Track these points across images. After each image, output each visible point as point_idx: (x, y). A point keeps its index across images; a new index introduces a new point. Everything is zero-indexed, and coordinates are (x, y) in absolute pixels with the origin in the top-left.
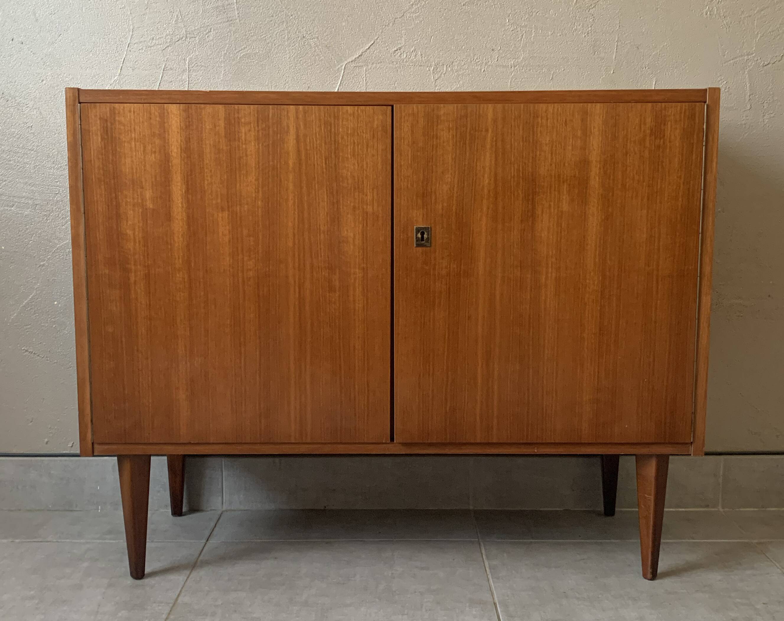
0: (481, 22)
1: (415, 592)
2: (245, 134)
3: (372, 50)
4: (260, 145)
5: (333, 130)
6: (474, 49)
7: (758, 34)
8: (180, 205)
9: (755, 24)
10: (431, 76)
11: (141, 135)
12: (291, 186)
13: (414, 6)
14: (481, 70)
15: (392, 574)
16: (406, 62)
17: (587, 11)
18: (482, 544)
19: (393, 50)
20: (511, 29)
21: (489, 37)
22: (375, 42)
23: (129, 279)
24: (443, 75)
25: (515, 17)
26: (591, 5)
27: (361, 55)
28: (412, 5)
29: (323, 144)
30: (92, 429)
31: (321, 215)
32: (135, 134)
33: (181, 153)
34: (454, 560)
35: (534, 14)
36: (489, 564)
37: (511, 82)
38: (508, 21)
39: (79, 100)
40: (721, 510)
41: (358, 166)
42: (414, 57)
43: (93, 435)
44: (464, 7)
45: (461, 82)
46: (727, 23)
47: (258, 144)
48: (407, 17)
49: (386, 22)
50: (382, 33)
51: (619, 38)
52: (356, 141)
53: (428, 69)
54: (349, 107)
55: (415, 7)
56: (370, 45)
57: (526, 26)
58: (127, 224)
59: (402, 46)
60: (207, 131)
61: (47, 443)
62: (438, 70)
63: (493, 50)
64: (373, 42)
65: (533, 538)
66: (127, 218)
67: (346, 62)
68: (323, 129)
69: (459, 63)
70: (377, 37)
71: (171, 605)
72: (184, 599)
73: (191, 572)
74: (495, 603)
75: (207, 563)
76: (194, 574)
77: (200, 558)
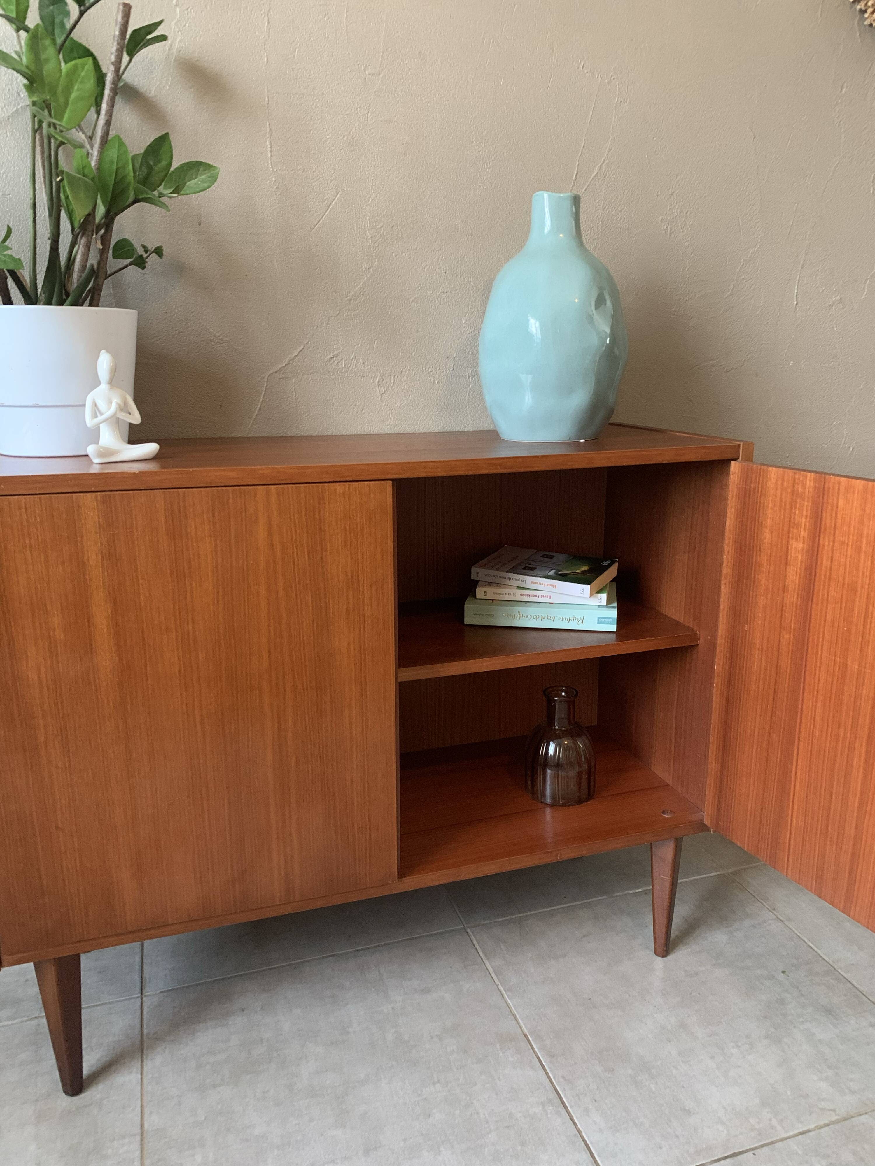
0: (433, 322)
1: (432, 1038)
2: (196, 528)
3: (301, 358)
4: (218, 541)
5: (317, 516)
6: (425, 356)
8: (105, 631)
10: (376, 390)
11: (40, 540)
12: (263, 591)
13: (352, 302)
14: (434, 381)
15: (393, 1008)
16: (345, 372)
18: (469, 930)
19: (329, 357)
20: (468, 332)
21: (442, 341)
22: (306, 347)
24: (390, 388)
25: (472, 318)
27: (288, 364)
28: (350, 300)
29: (305, 534)
31: (305, 624)
32: (30, 539)
33: (103, 560)
34: (451, 967)
36: (491, 965)
37: (469, 395)
38: (464, 322)
41: (352, 558)
42: (354, 367)
44: (413, 303)
45: (412, 396)
47: (216, 540)
48: (343, 316)
49: (318, 322)
50: (313, 335)
52: (348, 528)
53: (372, 380)
54: (338, 484)
56: (299, 350)
58: (27, 665)
59: (339, 353)
60: (139, 529)
62: (385, 381)
63: (448, 357)
64: (302, 347)
66: (27, 656)
67: (270, 373)
68: (303, 515)
69: (409, 373)
70: (307, 341)
71: (138, 1138)
72: (153, 1121)
73: (142, 1061)
74: (525, 1036)
75: (158, 1039)
76: (148, 1065)
77: (145, 1032)
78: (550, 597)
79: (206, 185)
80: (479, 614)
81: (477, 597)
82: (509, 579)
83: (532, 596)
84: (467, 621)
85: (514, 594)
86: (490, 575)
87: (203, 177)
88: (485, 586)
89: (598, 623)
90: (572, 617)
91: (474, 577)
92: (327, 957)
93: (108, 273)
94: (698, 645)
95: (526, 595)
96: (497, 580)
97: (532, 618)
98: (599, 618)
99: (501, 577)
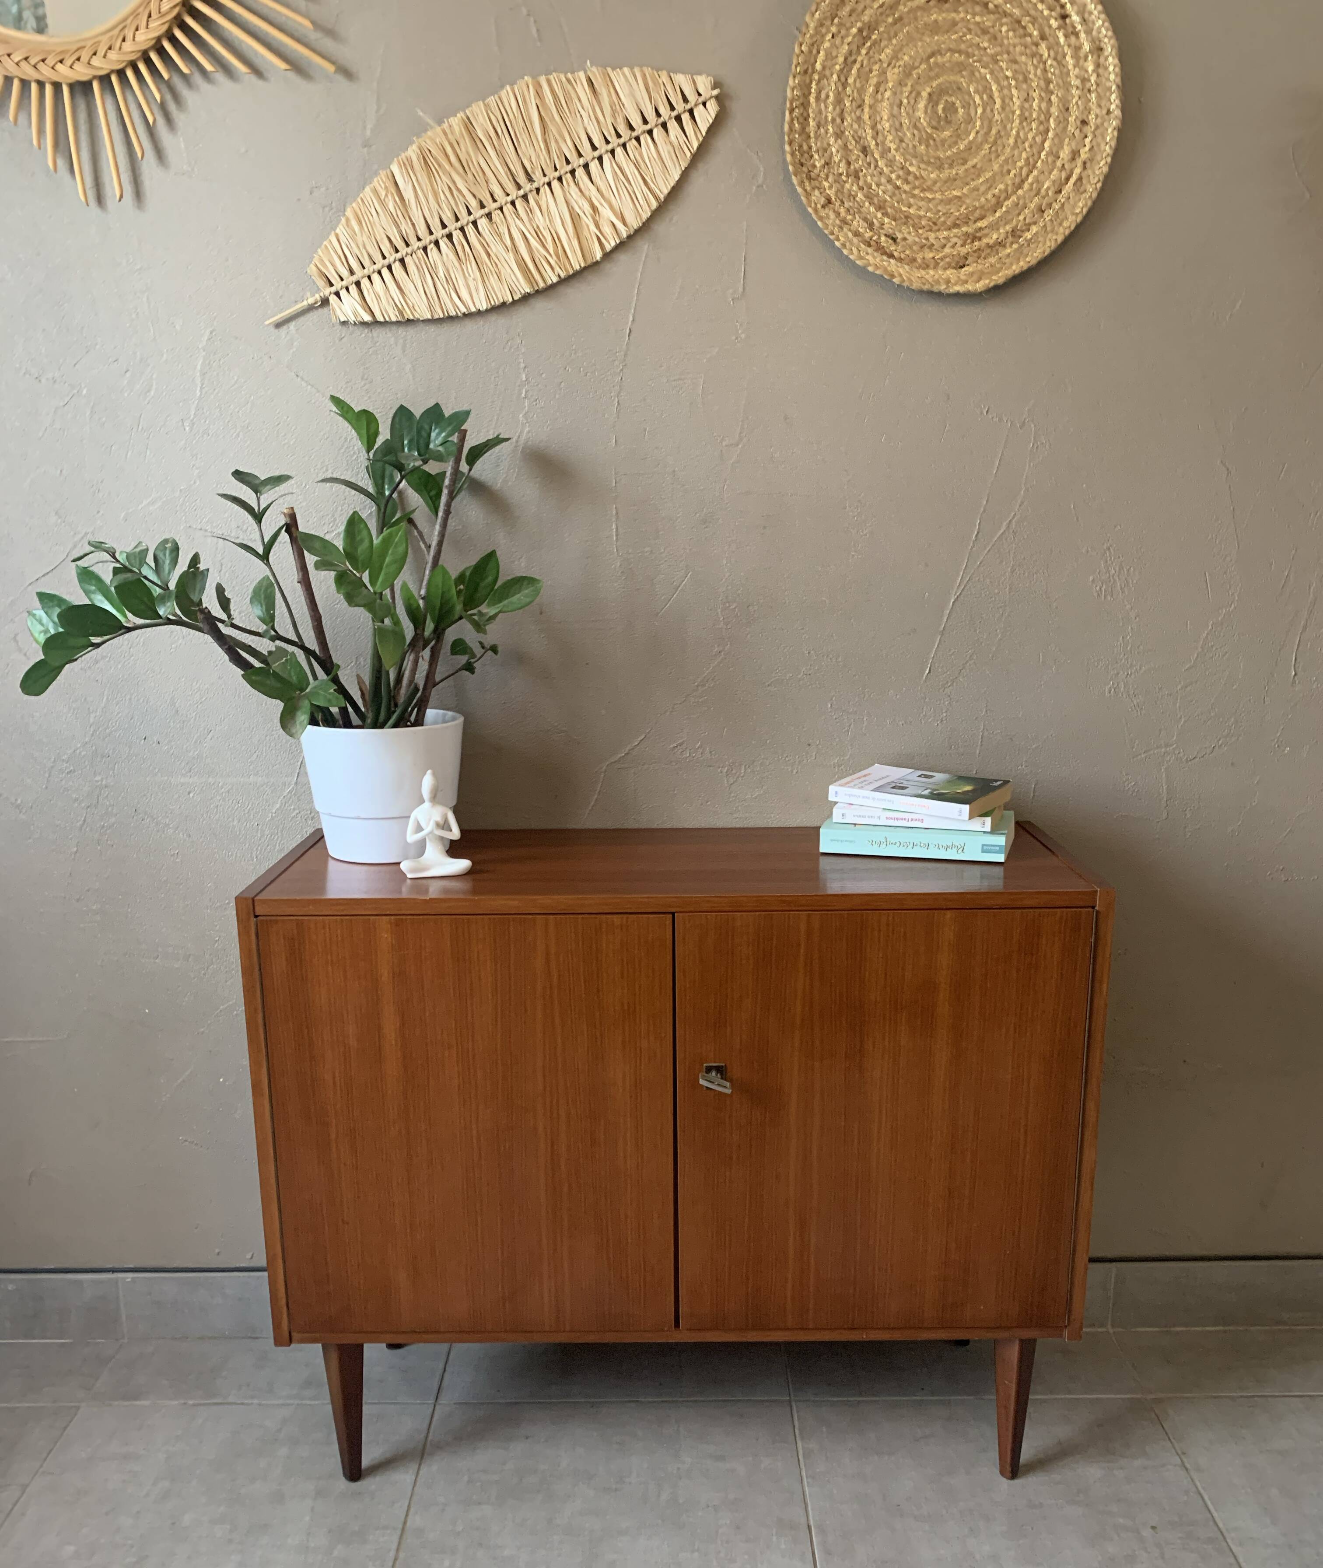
1: (708, 1506)
3: (642, 747)
5: (594, 946)
6: (782, 743)
7: (1181, 718)
9: (1178, 705)
10: (724, 780)
14: (792, 771)
15: (679, 1469)
16: (690, 762)
17: (941, 691)
18: (794, 1404)
19: (672, 746)
20: (835, 717)
21: (803, 727)
22: (648, 736)
23: (329, 1135)
24: (740, 779)
25: (840, 701)
26: (947, 682)
27: (628, 754)
28: (698, 686)
29: (581, 963)
30: (289, 1315)
32: (331, 955)
33: (393, 977)
34: (757, 1439)
35: (867, 696)
36: (803, 1448)
38: (830, 706)
39: (254, 913)
40: (1111, 1331)
42: (700, 756)
43: (289, 1322)
46: (1138, 703)
48: (690, 703)
49: (662, 709)
50: (656, 723)
51: (984, 726)
53: (719, 770)
55: (700, 689)
56: (640, 739)
57: (855, 713)
58: (324, 1068)
59: (684, 741)
60: (427, 950)
61: (218, 1254)
62: (734, 771)
63: (809, 745)
65: (861, 1395)
66: (325, 1060)
67: (608, 763)
68: (580, 944)
69: (763, 762)
70: (649, 730)
71: (399, 1532)
72: (415, 1521)
73: (420, 1465)
74: (809, 1527)
75: (439, 1447)
76: (424, 1470)
77: (430, 1438)
79: (528, 600)
87: (526, 591)
92: (630, 1402)
93: (437, 679)
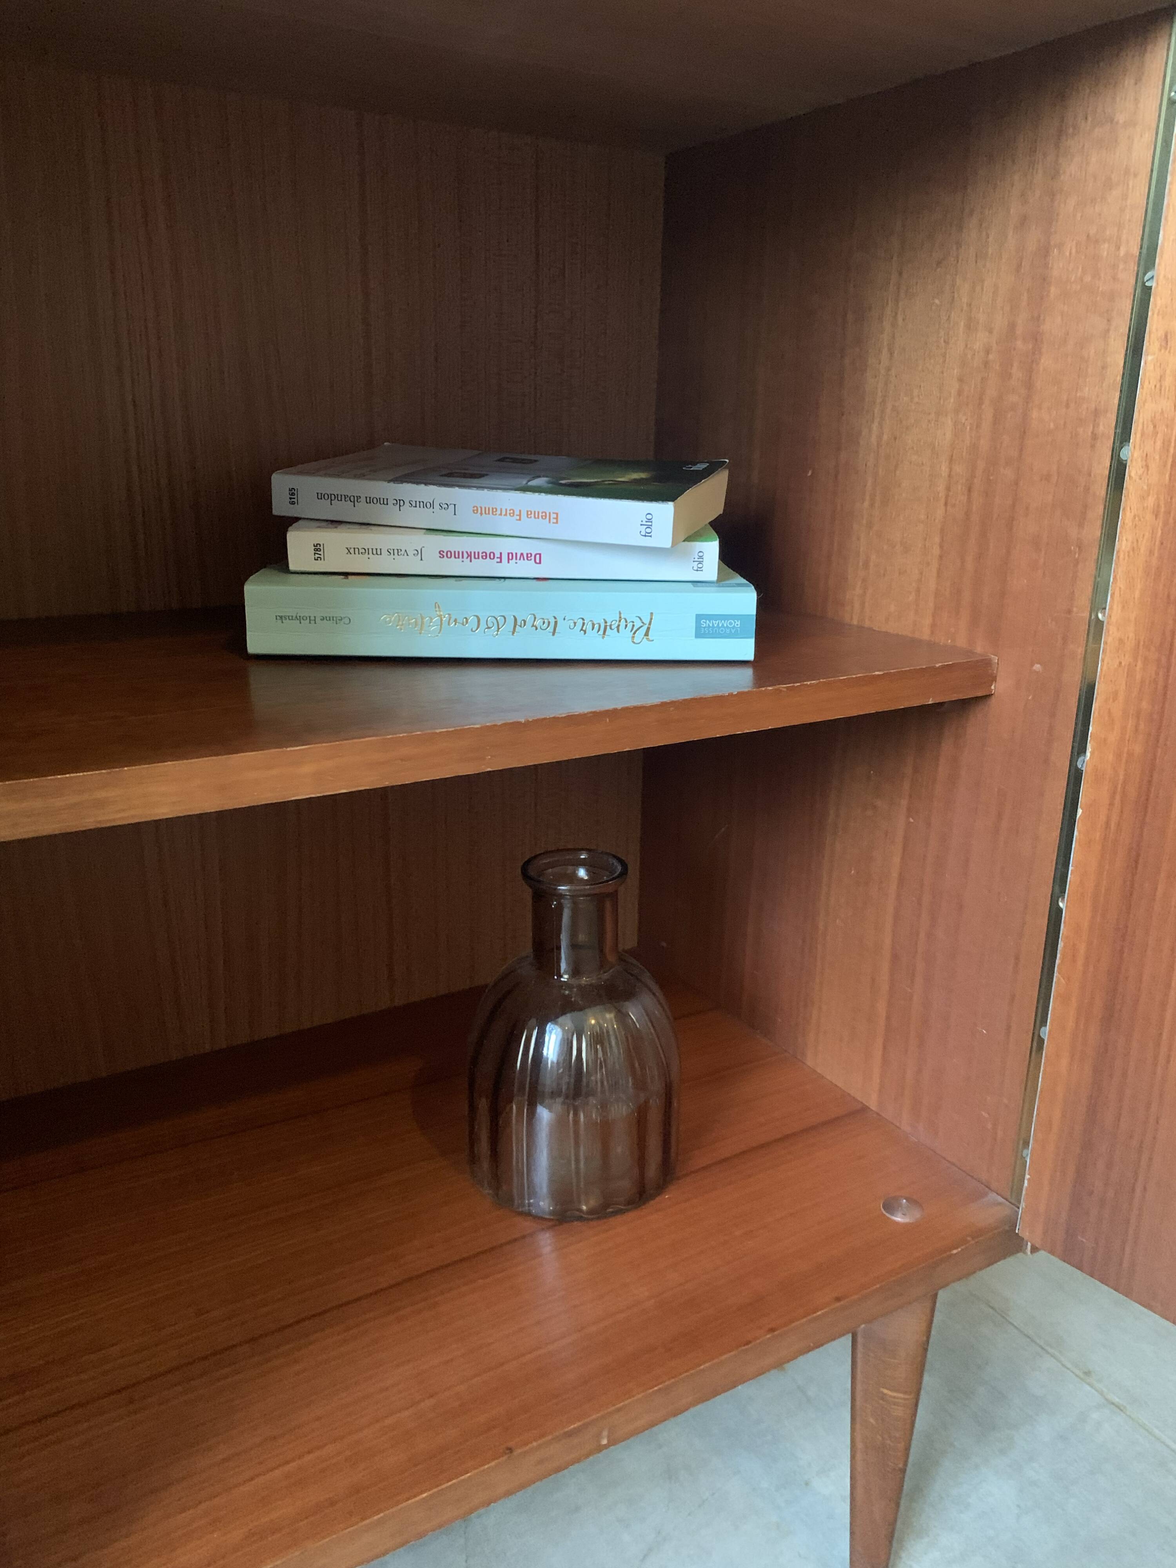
78: (538, 559)
80: (300, 619)
81: (292, 567)
82: (399, 503)
83: (477, 556)
84: (256, 644)
85: (419, 553)
86: (332, 498)
88: (319, 527)
89: (700, 633)
90: (612, 617)
91: (280, 507)
94: (989, 696)
95: (457, 555)
96: (362, 512)
97: (483, 625)
98: (699, 617)
99: (370, 501)
